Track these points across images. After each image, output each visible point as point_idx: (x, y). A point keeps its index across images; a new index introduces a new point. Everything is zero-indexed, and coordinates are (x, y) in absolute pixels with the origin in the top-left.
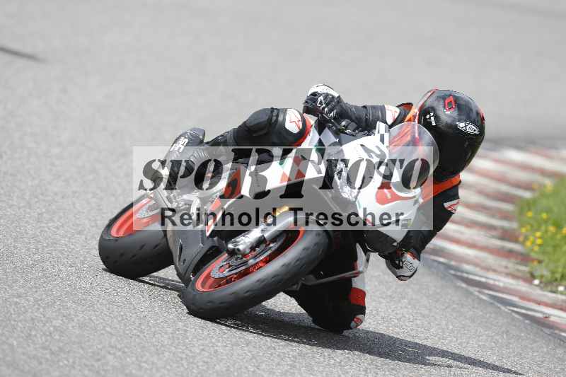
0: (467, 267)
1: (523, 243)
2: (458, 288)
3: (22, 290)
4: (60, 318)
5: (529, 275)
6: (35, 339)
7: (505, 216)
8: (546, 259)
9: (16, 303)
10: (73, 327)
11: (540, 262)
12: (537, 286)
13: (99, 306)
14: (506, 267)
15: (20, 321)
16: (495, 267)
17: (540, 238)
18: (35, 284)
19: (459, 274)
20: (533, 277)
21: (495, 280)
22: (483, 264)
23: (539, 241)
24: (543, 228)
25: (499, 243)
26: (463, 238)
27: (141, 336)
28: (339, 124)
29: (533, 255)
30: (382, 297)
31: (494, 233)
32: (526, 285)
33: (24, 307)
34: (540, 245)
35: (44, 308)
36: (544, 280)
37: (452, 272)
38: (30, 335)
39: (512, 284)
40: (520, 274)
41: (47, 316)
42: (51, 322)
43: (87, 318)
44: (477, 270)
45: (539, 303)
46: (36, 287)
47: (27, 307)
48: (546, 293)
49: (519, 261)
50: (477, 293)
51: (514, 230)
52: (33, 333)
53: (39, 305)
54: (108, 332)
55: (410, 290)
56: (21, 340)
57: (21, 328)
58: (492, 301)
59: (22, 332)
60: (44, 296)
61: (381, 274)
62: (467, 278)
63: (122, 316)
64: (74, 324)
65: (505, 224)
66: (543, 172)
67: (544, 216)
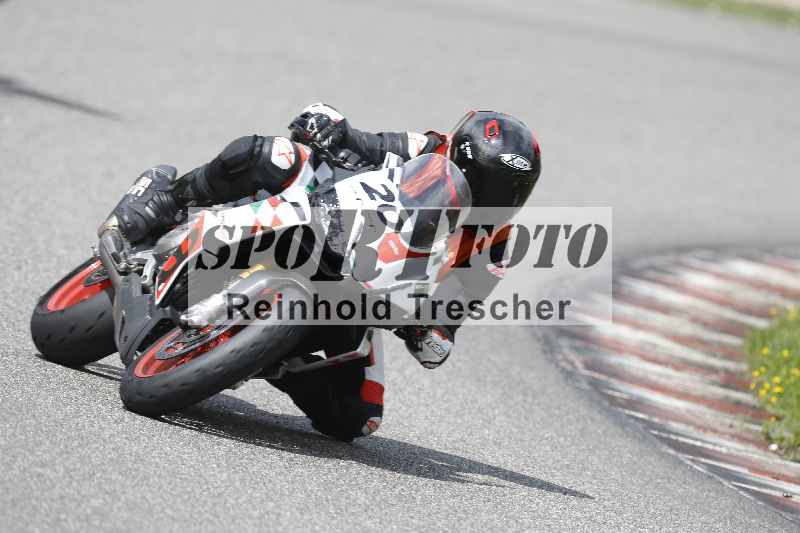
0: (674, 425)
1: (755, 393)
2: (663, 455)
3: (47, 457)
4: (101, 496)
5: (763, 438)
6: (64, 524)
7: (730, 354)
8: (787, 414)
9: (39, 475)
10: (119, 508)
11: (779, 419)
12: (775, 452)
13: (156, 479)
14: (731, 426)
15: (45, 500)
16: (716, 426)
17: (780, 385)
18: (66, 447)
19: (665, 435)
20: (769, 440)
21: (715, 444)
22: (699, 422)
23: (778, 390)
24: (784, 371)
25: (721, 392)
26: (671, 384)
27: (216, 520)
28: (336, 156)
29: (769, 409)
30: (555, 468)
31: (714, 377)
32: (760, 451)
33: (51, 480)
34: (779, 395)
35: (78, 481)
36: (784, 443)
37: (656, 432)
38: (59, 519)
39: (740, 451)
40: (751, 436)
41: (83, 492)
42: (88, 501)
43: (139, 495)
44: (690, 430)
45: (777, 477)
46: (67, 452)
47: (55, 481)
48: (787, 463)
49: (748, 417)
50: (689, 462)
51: (742, 373)
52: (63, 516)
53: (71, 477)
54: (169, 516)
55: (596, 459)
56: (46, 526)
57: (46, 510)
58: (711, 474)
59: (47, 515)
60: (78, 465)
61: (555, 435)
62: (677, 441)
63: (189, 492)
64: (120, 504)
65: (731, 365)
66: (784, 292)
67: (786, 353)
